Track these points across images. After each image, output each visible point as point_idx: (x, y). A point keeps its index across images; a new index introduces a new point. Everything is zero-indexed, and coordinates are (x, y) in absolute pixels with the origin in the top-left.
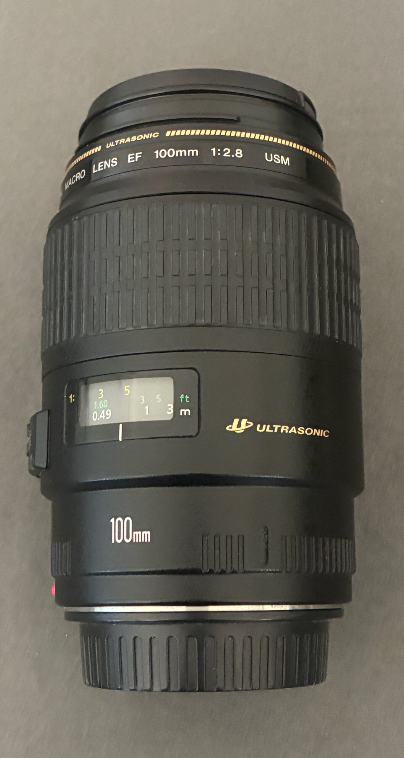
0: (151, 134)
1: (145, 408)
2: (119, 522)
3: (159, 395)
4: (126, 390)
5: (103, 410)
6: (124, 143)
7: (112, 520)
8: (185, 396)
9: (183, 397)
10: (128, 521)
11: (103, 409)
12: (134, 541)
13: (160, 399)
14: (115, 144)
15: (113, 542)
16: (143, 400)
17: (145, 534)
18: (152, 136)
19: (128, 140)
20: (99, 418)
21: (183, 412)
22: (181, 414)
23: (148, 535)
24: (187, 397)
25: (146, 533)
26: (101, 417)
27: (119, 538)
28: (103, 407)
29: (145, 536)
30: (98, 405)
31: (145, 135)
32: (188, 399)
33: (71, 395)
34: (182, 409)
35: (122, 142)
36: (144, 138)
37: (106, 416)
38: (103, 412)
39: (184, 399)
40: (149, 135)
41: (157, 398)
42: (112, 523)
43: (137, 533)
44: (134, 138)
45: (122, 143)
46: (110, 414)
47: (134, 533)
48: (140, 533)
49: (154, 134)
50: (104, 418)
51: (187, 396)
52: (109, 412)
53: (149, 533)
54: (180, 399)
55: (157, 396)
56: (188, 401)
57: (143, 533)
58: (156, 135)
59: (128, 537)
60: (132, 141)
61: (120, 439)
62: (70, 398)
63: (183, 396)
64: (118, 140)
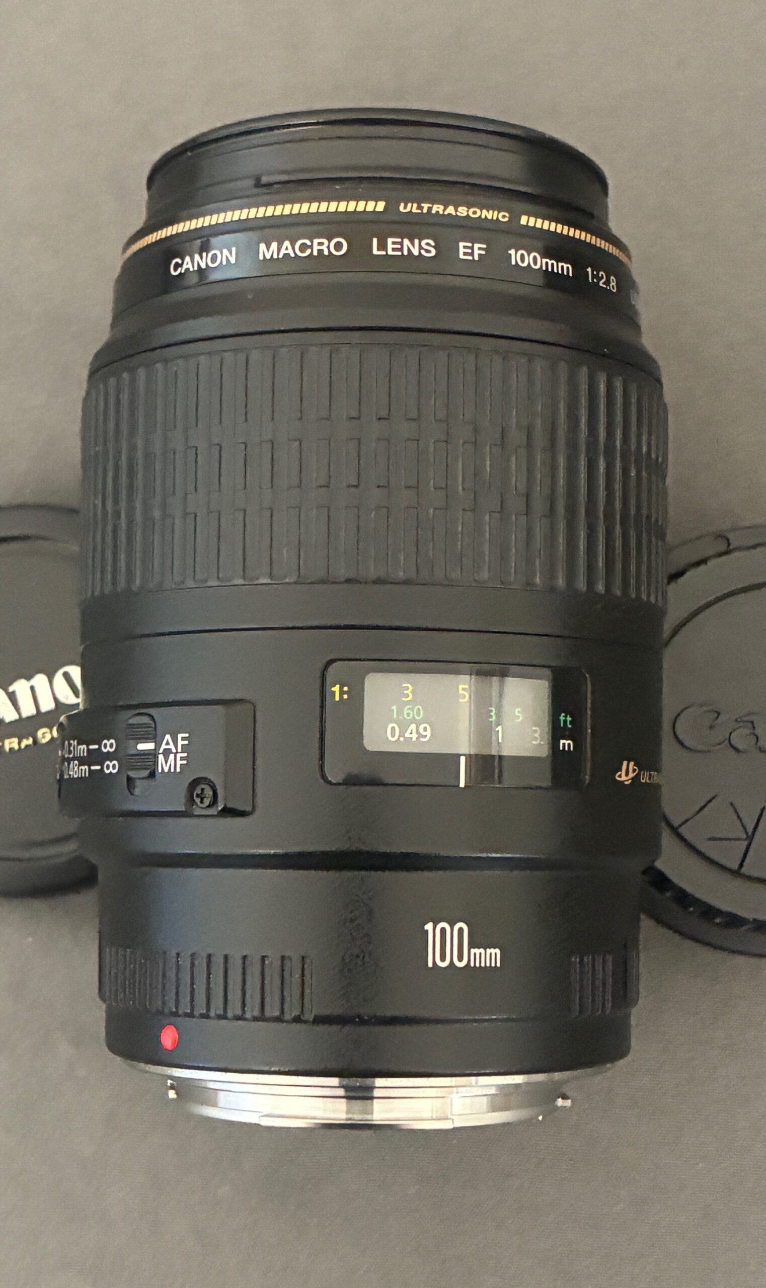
0: (496, 213)
1: (497, 729)
2: (443, 930)
3: (520, 710)
4: (461, 692)
5: (412, 723)
6: (441, 212)
7: (429, 927)
8: (566, 716)
9: (564, 718)
10: (461, 930)
11: (413, 721)
12: (472, 965)
13: (520, 715)
14: (422, 210)
15: (430, 965)
16: (492, 714)
17: (491, 954)
18: (498, 218)
19: (451, 210)
20: (404, 736)
21: (564, 744)
22: (561, 748)
23: (496, 954)
24: (569, 719)
25: (493, 951)
26: (407, 735)
27: (443, 959)
28: (414, 717)
29: (491, 957)
30: (400, 712)
31: (485, 212)
32: (571, 722)
33: (338, 687)
34: (563, 739)
35: (438, 210)
36: (483, 217)
37: (420, 736)
38: (413, 727)
39: (565, 721)
40: (491, 212)
41: (517, 714)
42: (427, 931)
43: (477, 951)
44: (463, 211)
45: (437, 212)
46: (428, 733)
47: (473, 951)
48: (482, 950)
49: (501, 214)
50: (414, 739)
51: (568, 716)
52: (425, 729)
53: (498, 951)
54: (560, 720)
55: (517, 710)
56: (570, 726)
57: (488, 951)
58: (504, 217)
59: (460, 958)
60: (459, 214)
61: (462, 784)
62: (335, 692)
63: (564, 716)
64: (429, 203)
